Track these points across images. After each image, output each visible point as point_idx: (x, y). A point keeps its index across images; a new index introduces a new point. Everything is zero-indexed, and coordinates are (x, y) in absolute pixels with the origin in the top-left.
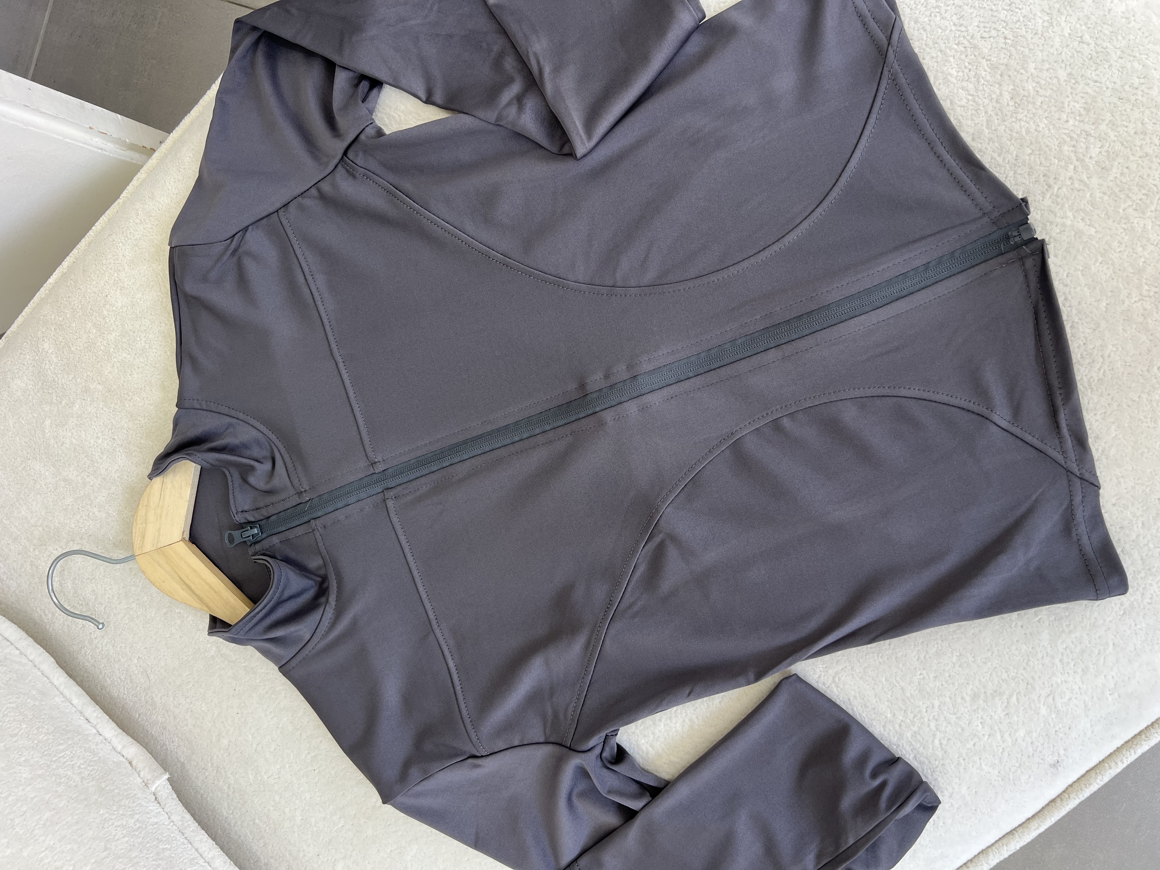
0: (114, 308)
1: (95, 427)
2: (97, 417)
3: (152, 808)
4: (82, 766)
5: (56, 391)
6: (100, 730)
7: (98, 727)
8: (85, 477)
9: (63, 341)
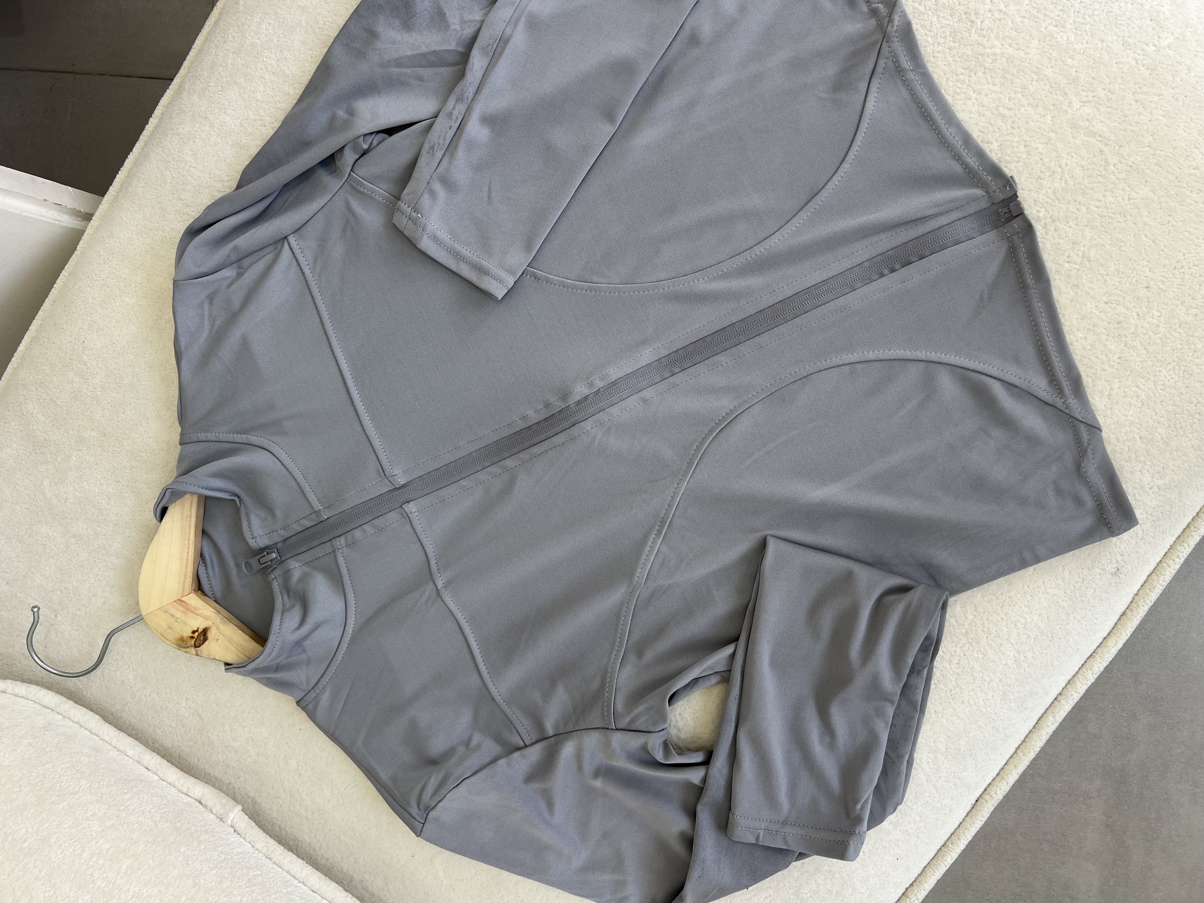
0: (94, 352)
1: (97, 475)
2: (97, 464)
3: (233, 840)
4: (153, 811)
5: (49, 450)
6: (162, 775)
7: (158, 773)
8: (96, 527)
9: (47, 397)
